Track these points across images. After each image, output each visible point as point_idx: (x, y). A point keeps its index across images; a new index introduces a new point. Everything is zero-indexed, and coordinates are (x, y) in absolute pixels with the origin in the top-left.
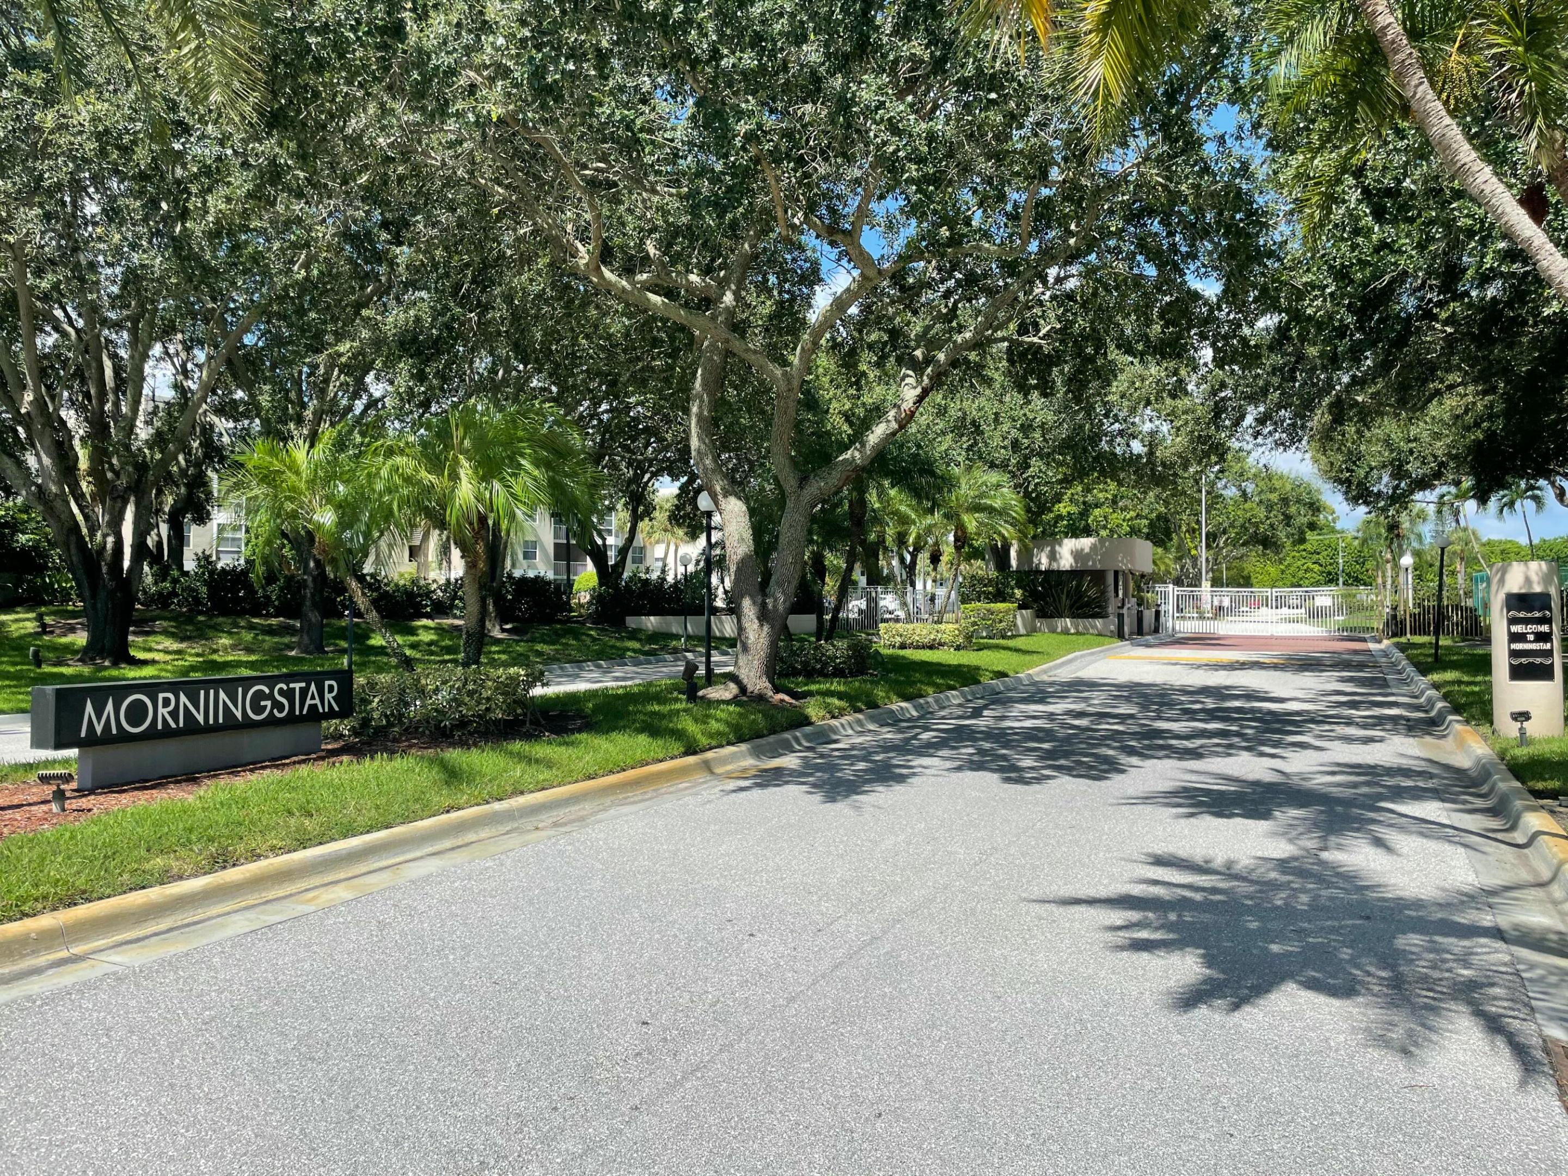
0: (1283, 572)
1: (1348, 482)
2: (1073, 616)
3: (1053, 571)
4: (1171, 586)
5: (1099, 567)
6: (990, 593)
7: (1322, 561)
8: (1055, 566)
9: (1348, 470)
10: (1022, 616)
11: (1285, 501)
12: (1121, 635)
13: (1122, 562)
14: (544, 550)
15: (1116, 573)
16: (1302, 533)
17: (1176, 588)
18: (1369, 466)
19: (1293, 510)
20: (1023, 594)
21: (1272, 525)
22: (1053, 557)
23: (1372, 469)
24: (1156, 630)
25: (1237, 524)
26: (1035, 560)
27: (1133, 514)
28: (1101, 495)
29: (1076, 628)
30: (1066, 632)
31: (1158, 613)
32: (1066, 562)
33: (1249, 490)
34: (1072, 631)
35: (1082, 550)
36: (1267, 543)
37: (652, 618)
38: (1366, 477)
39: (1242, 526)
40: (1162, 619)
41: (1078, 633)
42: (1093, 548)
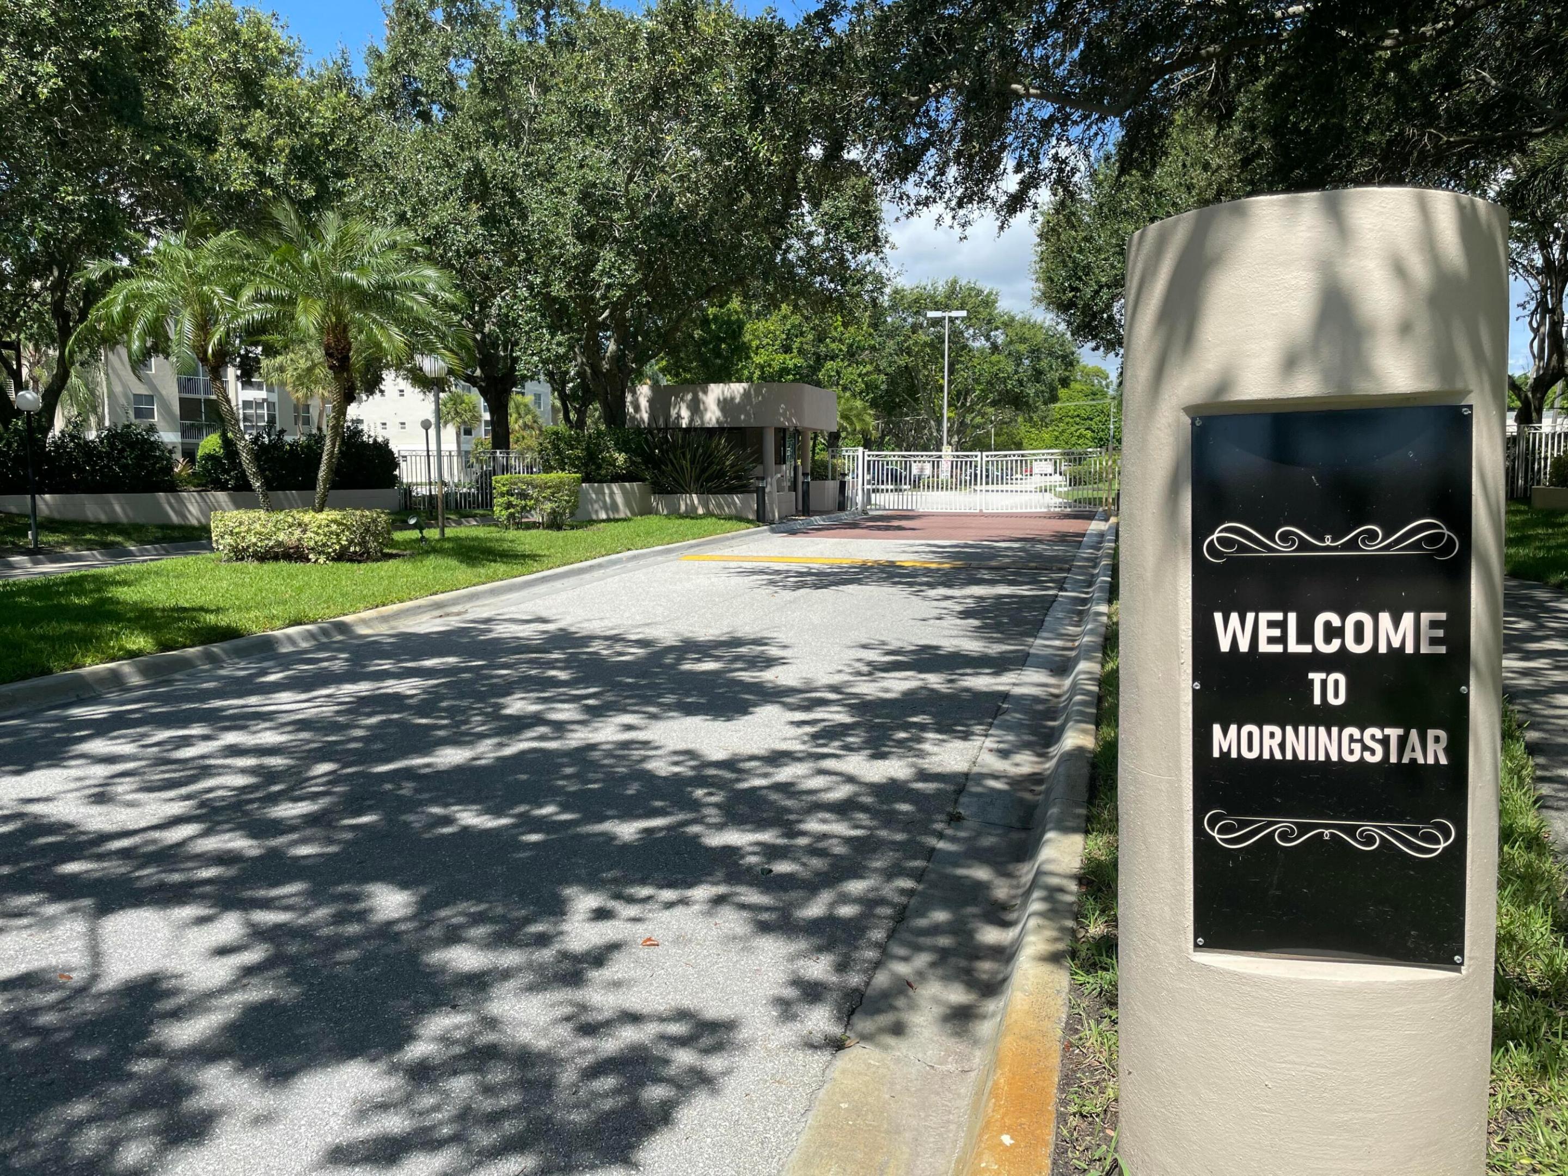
0: (1057, 438)
1: (1071, 304)
2: (704, 490)
3: (696, 429)
4: (861, 449)
5: (753, 423)
6: (578, 458)
7: (1094, 427)
8: (698, 423)
9: (1073, 289)
10: (624, 492)
11: (1035, 353)
12: (761, 518)
13: (784, 415)
14: (165, 406)
15: (781, 432)
16: (1053, 390)
17: (867, 453)
18: (1098, 282)
19: (1044, 364)
20: (628, 460)
21: (1020, 382)
22: (696, 407)
23: (1101, 287)
24: (842, 507)
25: (983, 380)
26: (673, 413)
27: (869, 368)
28: (833, 346)
29: (706, 506)
30: (691, 514)
31: (843, 485)
32: (712, 415)
33: (999, 341)
34: (701, 511)
35: (732, 399)
36: (1017, 401)
37: (47, 496)
38: (1093, 298)
39: (989, 383)
40: (849, 492)
41: (708, 514)
42: (746, 394)
